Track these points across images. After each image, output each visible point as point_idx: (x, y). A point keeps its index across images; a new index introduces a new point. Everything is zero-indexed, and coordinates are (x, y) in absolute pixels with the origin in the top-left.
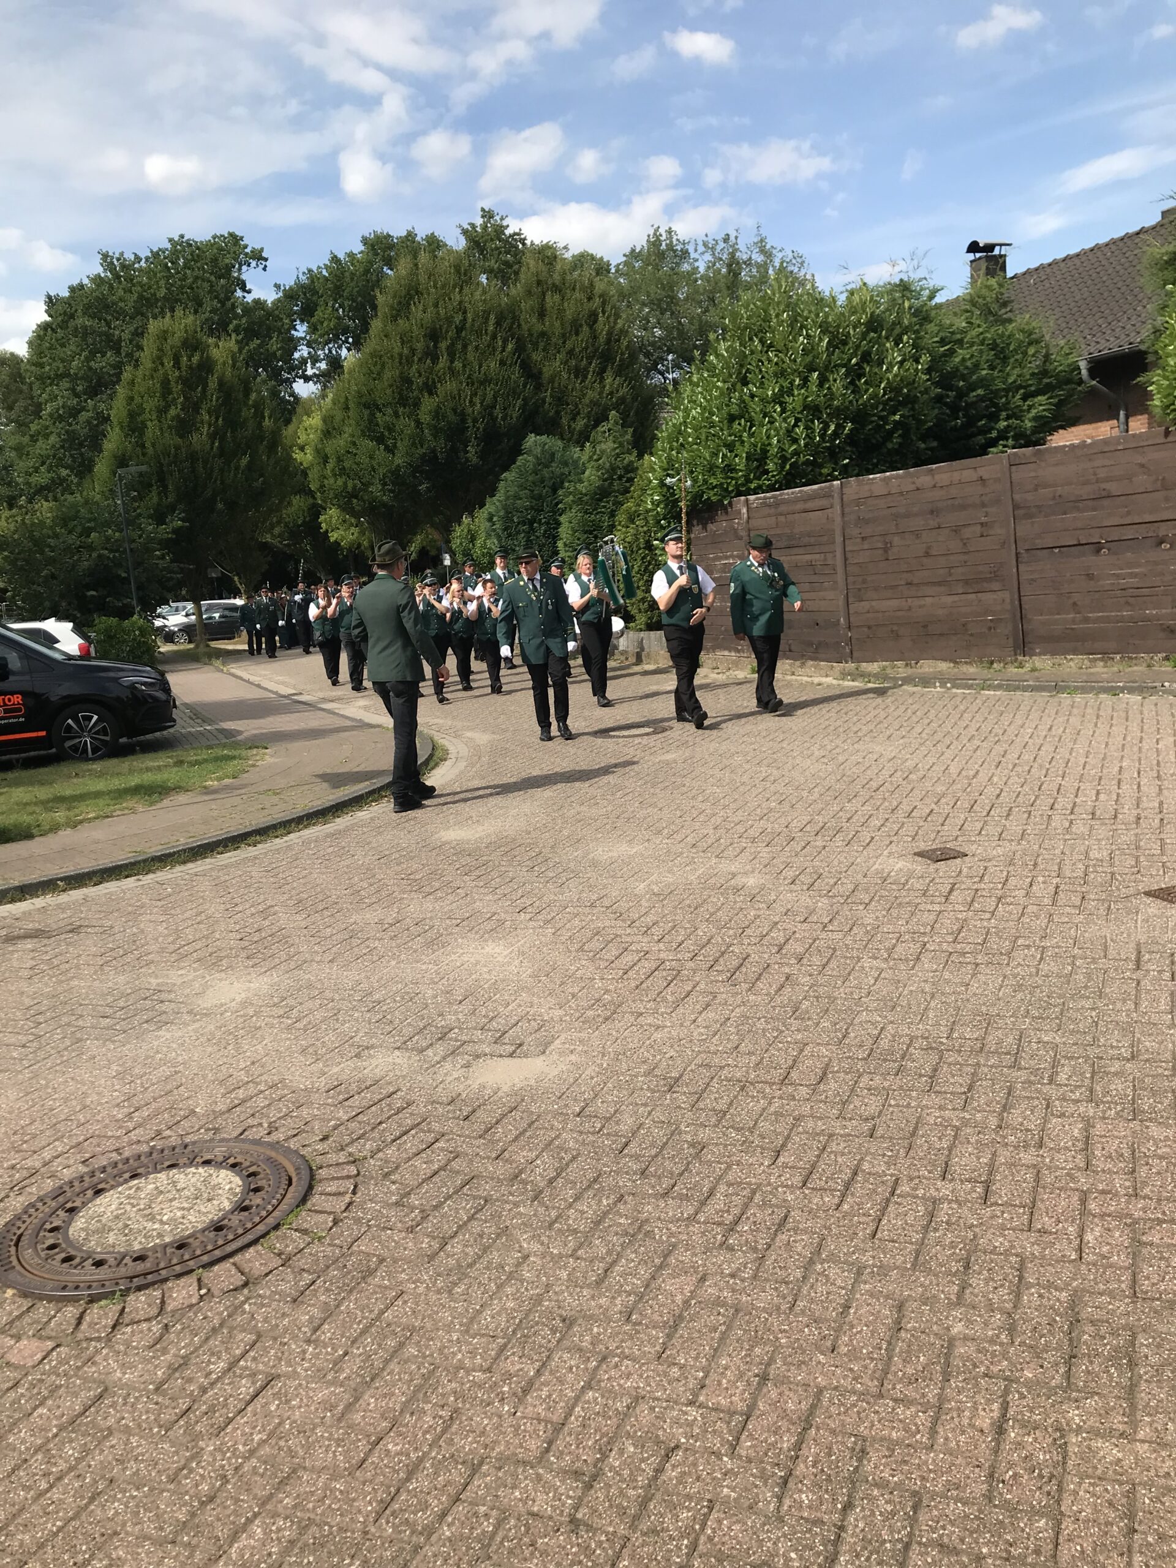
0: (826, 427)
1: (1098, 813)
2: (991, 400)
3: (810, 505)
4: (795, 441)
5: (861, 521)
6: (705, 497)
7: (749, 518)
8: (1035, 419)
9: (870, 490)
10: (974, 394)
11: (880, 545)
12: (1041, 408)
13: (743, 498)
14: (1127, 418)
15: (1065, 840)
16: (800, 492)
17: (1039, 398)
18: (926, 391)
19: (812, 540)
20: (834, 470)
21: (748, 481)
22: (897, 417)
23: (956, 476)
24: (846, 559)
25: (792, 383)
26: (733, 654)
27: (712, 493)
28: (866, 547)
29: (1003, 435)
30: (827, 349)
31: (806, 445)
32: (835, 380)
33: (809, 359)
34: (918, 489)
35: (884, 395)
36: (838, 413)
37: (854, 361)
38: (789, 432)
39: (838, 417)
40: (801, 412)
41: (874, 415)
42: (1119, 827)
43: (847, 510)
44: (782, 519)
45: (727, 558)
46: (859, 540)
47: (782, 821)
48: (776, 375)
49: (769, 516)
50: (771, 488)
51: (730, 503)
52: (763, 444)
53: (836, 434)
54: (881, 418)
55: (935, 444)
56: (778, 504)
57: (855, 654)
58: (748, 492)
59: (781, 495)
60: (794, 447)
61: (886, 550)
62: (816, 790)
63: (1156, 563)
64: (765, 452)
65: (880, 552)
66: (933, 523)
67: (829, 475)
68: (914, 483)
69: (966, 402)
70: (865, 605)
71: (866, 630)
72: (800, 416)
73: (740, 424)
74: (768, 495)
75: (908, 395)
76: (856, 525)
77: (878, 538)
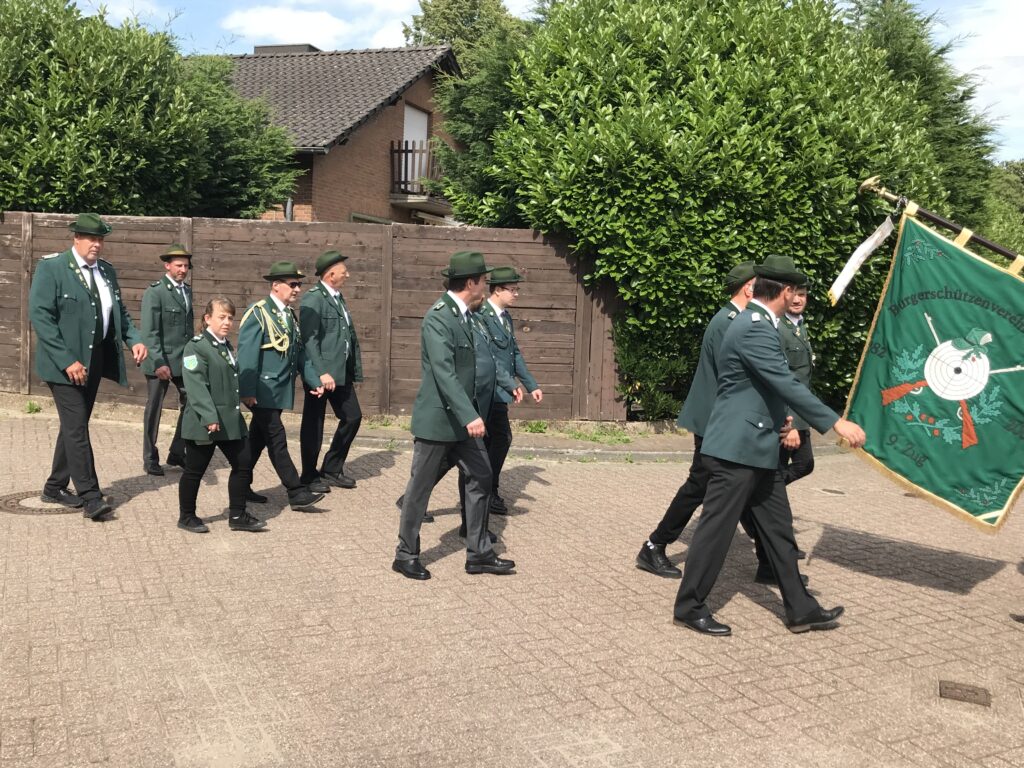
0: (120, 158)
2: (244, 167)
3: (138, 236)
4: (90, 162)
5: (213, 263)
7: (34, 236)
11: (236, 291)
13: (25, 213)
14: (293, 205)
16: (122, 220)
17: (282, 174)
19: (140, 274)
20: (124, 202)
21: (30, 192)
22: (184, 164)
29: (254, 200)
34: (287, 242)
36: (134, 146)
37: (146, 97)
40: (95, 135)
41: (162, 155)
46: (211, 283)
52: (52, 159)
53: (127, 167)
54: (169, 160)
58: (37, 208)
69: (225, 162)
72: (93, 139)
76: (209, 266)
77: (235, 284)
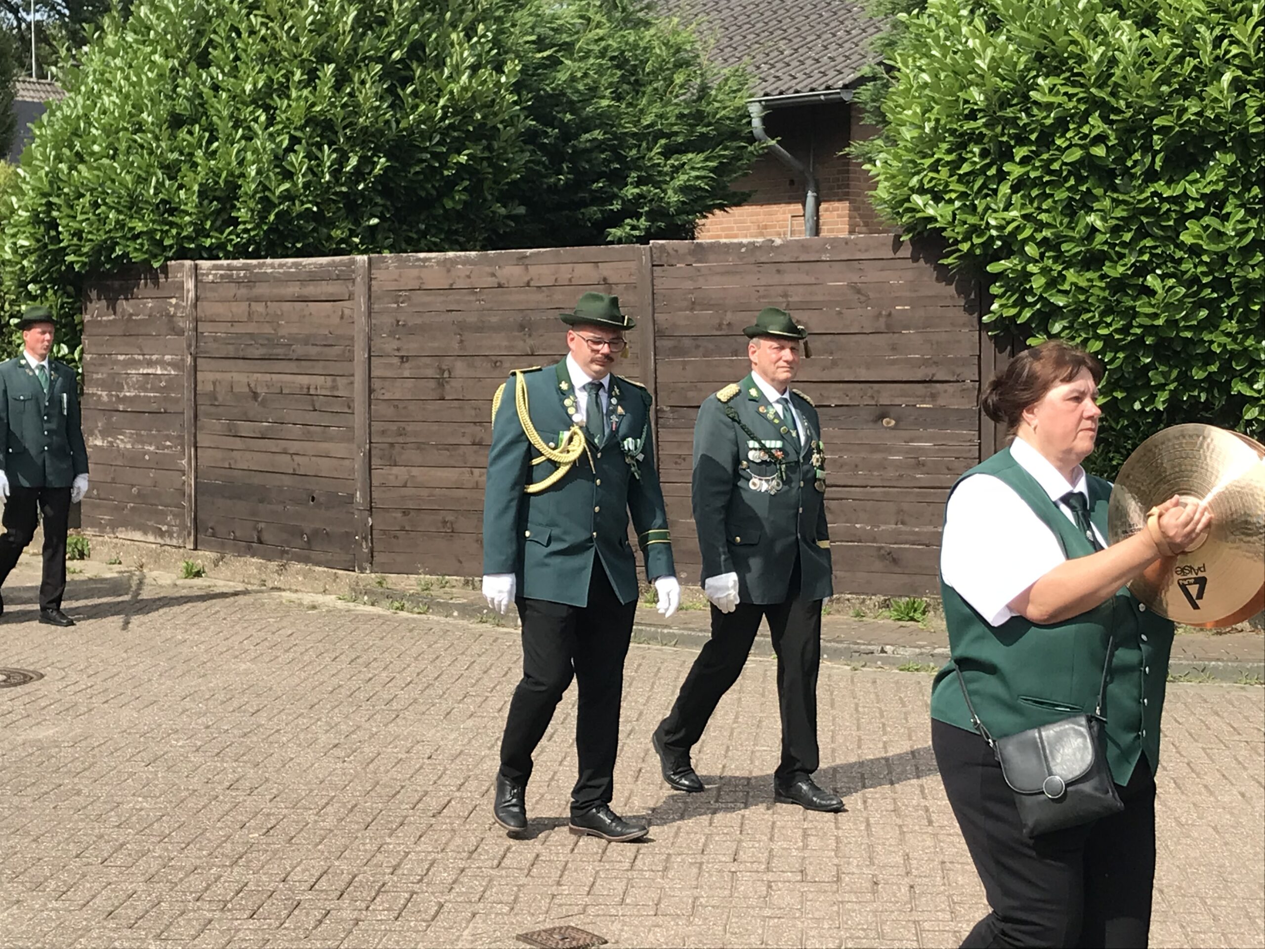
1: (810, 870)
2: (614, 149)
3: (310, 290)
4: (288, 175)
5: (399, 328)
6: (118, 251)
7: (197, 298)
8: (684, 189)
9: (419, 278)
10: (587, 135)
11: (430, 372)
12: (694, 173)
13: (188, 263)
14: (818, 204)
15: (764, 918)
16: (295, 265)
17: (690, 156)
18: (510, 122)
19: (313, 351)
20: (353, 233)
21: (201, 232)
22: (463, 159)
23: (565, 273)
24: (371, 391)
25: (289, 75)
26: (151, 538)
27: (132, 246)
28: (407, 374)
29: (631, 210)
30: (353, 29)
31: (306, 186)
32: (363, 83)
33: (321, 41)
34: (500, 286)
35: (443, 119)
36: (365, 139)
37: (396, 55)
38: (278, 159)
39: (364, 145)
40: (302, 128)
41: (425, 150)
42: (847, 897)
43: (376, 307)
44: (259, 308)
45: (150, 363)
46: (396, 361)
47: (274, 869)
48: (261, 57)
49: (235, 299)
50: (241, 252)
51: (164, 269)
52: (231, 174)
53: (359, 173)
54: (435, 156)
55: (522, 210)
56: (252, 281)
57: (378, 558)
58: (198, 254)
59: (260, 266)
60: (287, 185)
61: (441, 383)
62: (329, 808)
63: (875, 448)
64: (233, 187)
65: (432, 384)
66: (523, 346)
67: (342, 241)
68: (493, 275)
69: (574, 146)
70: (400, 473)
71: (399, 515)
72: (298, 134)
73: (190, 133)
74: (235, 263)
75: (481, 125)
76: (392, 334)
77: (428, 360)
